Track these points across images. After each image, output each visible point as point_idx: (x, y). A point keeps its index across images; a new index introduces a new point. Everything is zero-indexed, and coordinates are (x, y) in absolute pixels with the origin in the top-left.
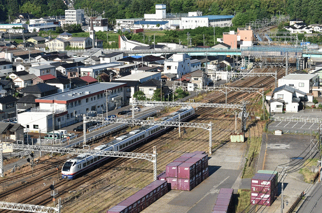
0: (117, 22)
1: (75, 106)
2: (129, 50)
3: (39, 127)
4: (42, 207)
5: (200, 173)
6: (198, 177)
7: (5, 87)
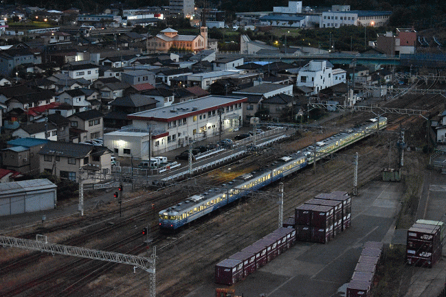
0: (238, 16)
1: (179, 125)
2: (252, 53)
3: (131, 152)
4: (133, 257)
5: (340, 221)
6: (337, 225)
7: (88, 98)
